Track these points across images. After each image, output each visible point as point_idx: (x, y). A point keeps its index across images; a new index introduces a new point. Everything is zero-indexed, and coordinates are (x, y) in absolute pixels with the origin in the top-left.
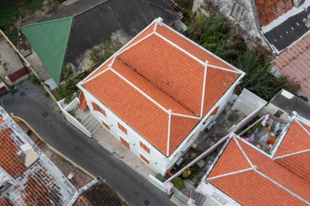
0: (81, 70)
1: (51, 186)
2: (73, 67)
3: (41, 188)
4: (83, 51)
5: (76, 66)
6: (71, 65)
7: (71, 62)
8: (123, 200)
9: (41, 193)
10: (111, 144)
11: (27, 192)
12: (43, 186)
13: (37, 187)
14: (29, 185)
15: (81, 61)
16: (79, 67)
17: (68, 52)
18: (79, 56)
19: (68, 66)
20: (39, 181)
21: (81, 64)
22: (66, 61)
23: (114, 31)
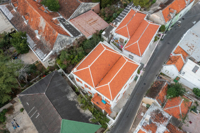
0: (91, 115)
1: (154, 113)
2: (90, 119)
3: (156, 117)
4: (81, 114)
5: (89, 117)
6: (90, 120)
7: (88, 120)
8: (150, 87)
9: (158, 117)
10: (124, 100)
11: (160, 122)
12: (155, 116)
13: (157, 118)
14: (157, 121)
15: (87, 115)
16: (90, 116)
17: (84, 122)
18: (84, 116)
19: (91, 121)
20: (154, 118)
21: (88, 115)
22: (88, 122)
23: (68, 99)
